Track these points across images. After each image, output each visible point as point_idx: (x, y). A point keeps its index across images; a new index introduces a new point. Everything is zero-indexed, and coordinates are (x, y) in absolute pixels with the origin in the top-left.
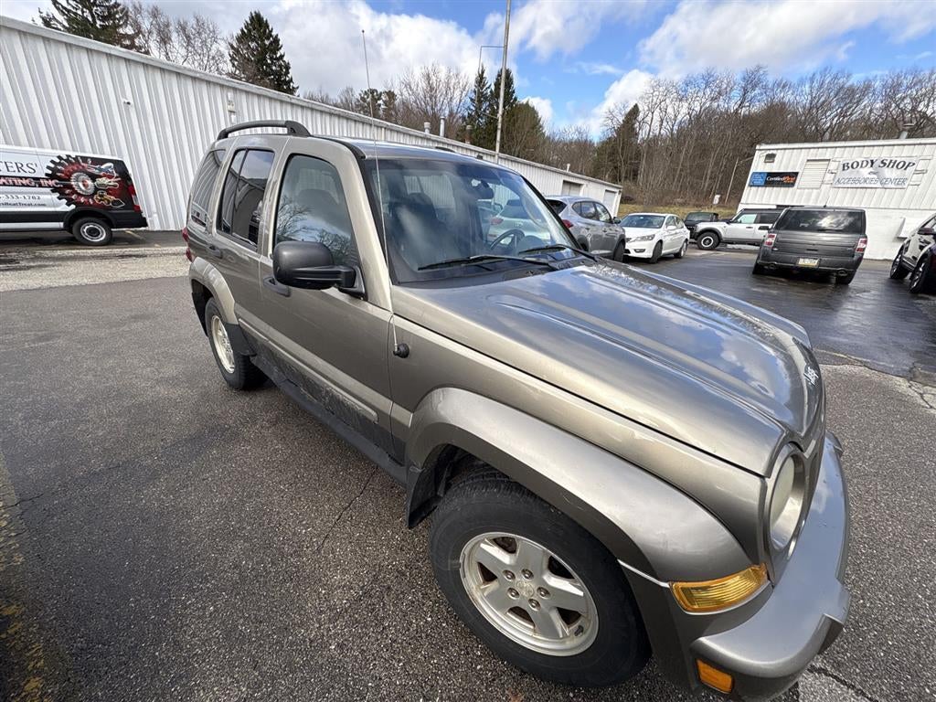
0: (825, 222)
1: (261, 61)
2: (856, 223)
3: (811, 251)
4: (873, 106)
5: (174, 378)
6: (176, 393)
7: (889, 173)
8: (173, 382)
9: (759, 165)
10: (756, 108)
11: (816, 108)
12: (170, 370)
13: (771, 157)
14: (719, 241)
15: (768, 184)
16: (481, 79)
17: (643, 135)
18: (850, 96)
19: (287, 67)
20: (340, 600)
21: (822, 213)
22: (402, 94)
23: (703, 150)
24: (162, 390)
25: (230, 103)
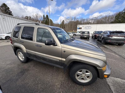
0: (86, 33)
1: (6, 11)
2: (89, 33)
3: (86, 36)
4: (86, 21)
5: (10, 64)
6: (13, 66)
7: (89, 28)
8: (11, 64)
9: (78, 27)
10: (76, 21)
11: (81, 21)
12: (8, 62)
13: (79, 26)
14: (76, 35)
15: (79, 29)
16: (44, 16)
17: (65, 23)
18: (84, 20)
19: (11, 12)
20: (59, 86)
21: (85, 32)
22: (32, 17)
23: (71, 25)
24: (9, 66)
25: (3, 17)
